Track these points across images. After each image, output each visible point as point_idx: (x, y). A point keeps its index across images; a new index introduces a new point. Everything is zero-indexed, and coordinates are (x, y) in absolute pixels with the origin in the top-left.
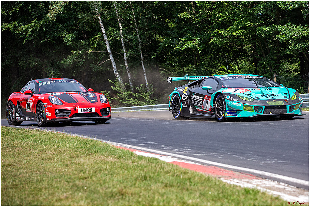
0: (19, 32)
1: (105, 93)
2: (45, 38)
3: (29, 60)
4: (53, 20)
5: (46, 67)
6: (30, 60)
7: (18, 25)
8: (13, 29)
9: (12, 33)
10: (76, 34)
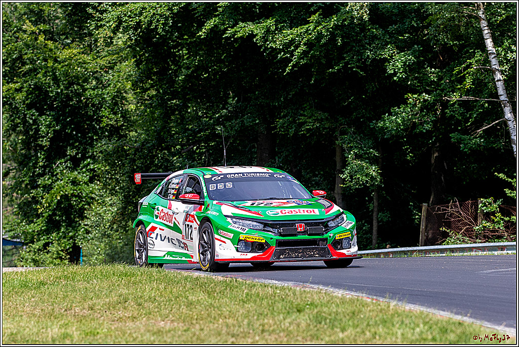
0: (278, 45)
1: (490, 204)
2: (339, 61)
3: (301, 115)
4: (362, 17)
5: (343, 133)
6: (304, 115)
7: (276, 29)
8: (264, 37)
9: (261, 46)
10: (417, 53)
